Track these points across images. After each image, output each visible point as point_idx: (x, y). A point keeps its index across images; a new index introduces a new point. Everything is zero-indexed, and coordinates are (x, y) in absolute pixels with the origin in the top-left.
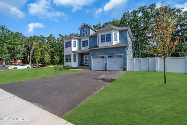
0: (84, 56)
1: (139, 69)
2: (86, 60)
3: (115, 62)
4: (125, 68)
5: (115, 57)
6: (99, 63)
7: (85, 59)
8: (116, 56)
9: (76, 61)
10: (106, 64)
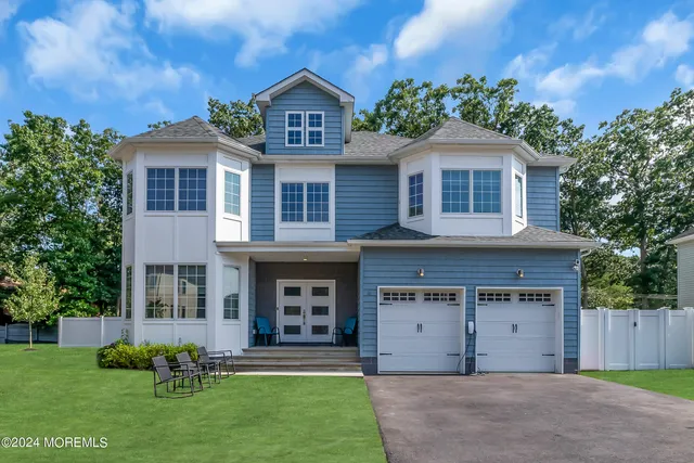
0: (281, 284)
1: (628, 362)
2: (292, 311)
3: (515, 328)
4: (570, 360)
5: (515, 298)
6: (420, 327)
7: (282, 301)
8: (522, 297)
9: (236, 316)
10: (471, 338)
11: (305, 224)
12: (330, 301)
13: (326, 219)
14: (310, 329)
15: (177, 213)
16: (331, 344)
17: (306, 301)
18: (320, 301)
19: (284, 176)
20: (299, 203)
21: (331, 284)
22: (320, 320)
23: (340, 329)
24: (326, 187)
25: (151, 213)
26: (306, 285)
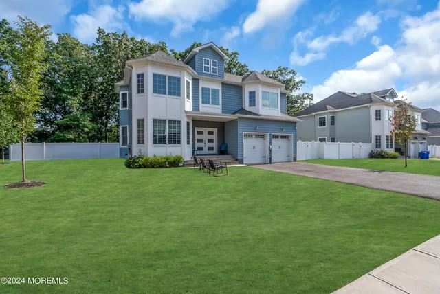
11: (211, 106)
12: (215, 137)
13: (218, 104)
14: (207, 149)
15: (167, 96)
16: (216, 154)
17: (205, 137)
18: (211, 137)
19: (202, 85)
20: (208, 96)
21: (215, 130)
22: (211, 145)
23: (219, 148)
24: (218, 90)
25: (155, 95)
26: (206, 130)
